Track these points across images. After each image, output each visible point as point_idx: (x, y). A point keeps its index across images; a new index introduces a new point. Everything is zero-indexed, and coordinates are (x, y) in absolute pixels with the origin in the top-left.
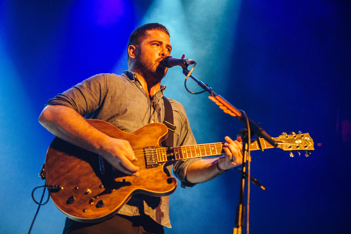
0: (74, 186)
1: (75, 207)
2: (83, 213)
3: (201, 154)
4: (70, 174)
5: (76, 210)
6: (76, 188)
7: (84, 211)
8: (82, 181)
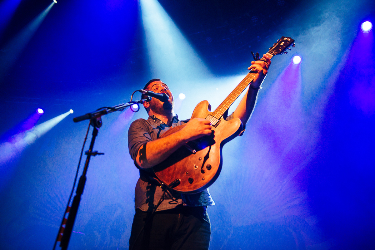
0: (185, 173)
1: (196, 182)
2: (204, 181)
3: (238, 95)
4: (177, 169)
5: (198, 184)
6: (187, 173)
7: (203, 180)
8: (187, 166)
